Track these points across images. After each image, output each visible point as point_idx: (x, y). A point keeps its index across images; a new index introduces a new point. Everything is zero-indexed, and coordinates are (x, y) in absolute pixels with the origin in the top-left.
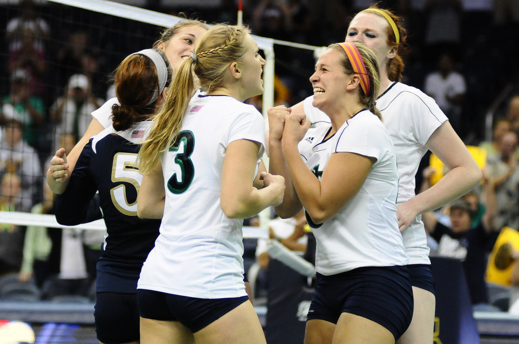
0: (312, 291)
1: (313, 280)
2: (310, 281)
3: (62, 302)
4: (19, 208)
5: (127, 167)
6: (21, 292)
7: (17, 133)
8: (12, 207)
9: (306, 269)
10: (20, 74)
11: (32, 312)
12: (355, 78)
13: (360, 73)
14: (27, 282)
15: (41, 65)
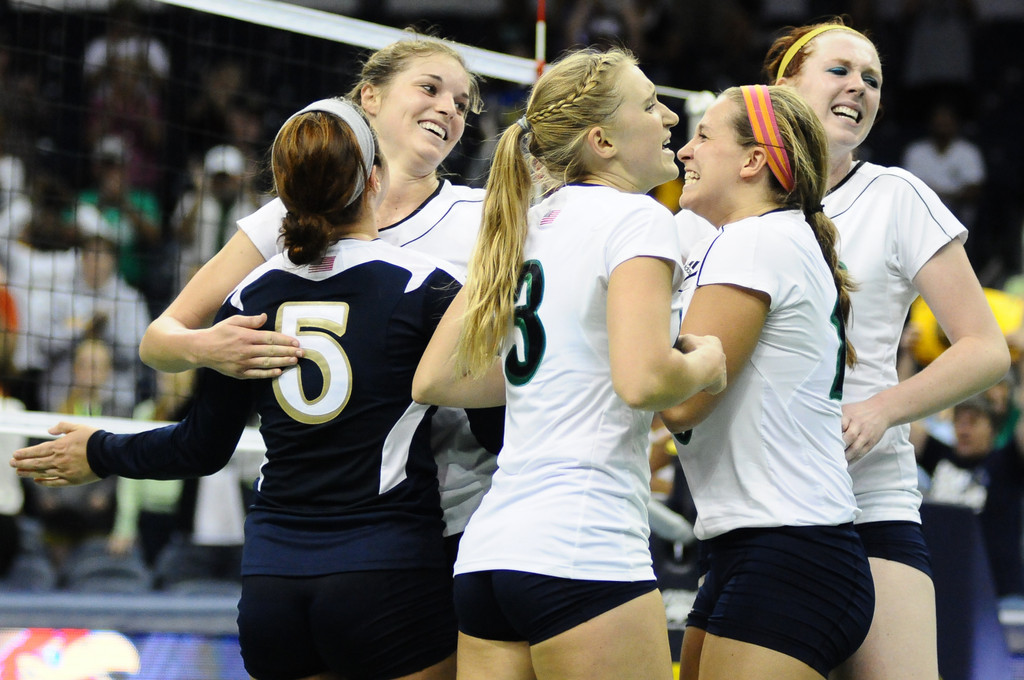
0: (683, 570)
1: (687, 550)
2: (678, 550)
3: (193, 594)
4: (110, 409)
5: (303, 329)
6: (112, 574)
7: (105, 261)
8: (97, 408)
9: (671, 527)
10: (113, 146)
11: (135, 614)
12: (757, 153)
13: (768, 145)
14: (125, 555)
15: (155, 127)
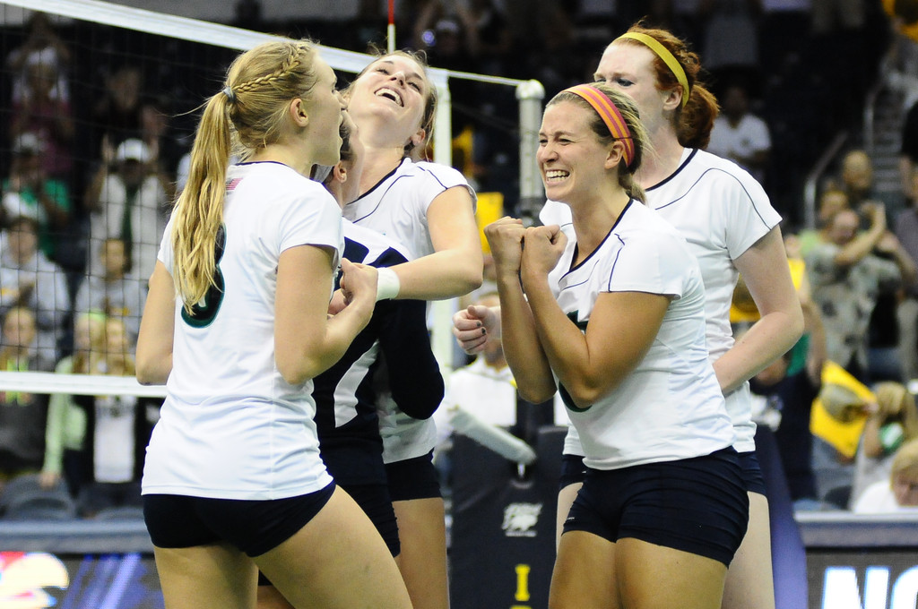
0: (526, 486)
1: (528, 468)
2: (521, 469)
3: (112, 519)
4: (35, 364)
6: (42, 506)
7: (29, 239)
8: (23, 362)
9: (515, 450)
10: (28, 140)
11: (63, 537)
14: (52, 489)
15: (67, 125)
